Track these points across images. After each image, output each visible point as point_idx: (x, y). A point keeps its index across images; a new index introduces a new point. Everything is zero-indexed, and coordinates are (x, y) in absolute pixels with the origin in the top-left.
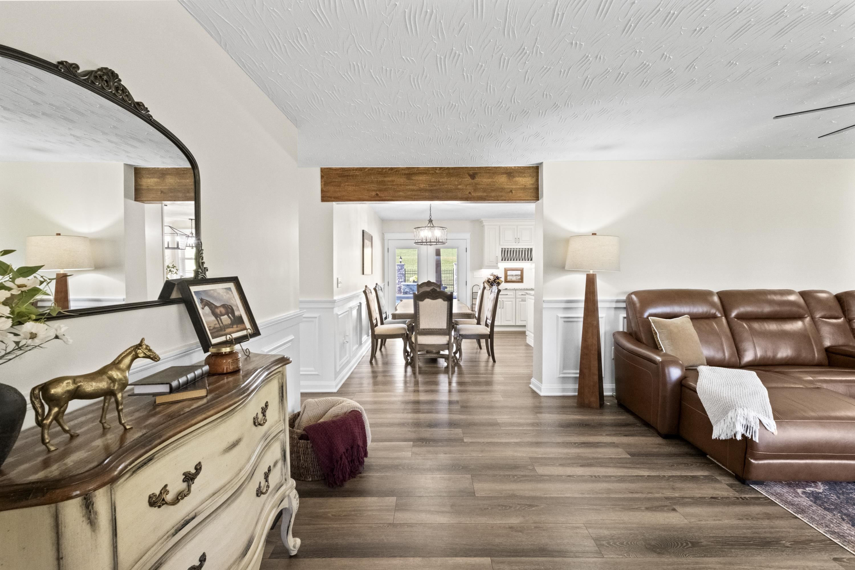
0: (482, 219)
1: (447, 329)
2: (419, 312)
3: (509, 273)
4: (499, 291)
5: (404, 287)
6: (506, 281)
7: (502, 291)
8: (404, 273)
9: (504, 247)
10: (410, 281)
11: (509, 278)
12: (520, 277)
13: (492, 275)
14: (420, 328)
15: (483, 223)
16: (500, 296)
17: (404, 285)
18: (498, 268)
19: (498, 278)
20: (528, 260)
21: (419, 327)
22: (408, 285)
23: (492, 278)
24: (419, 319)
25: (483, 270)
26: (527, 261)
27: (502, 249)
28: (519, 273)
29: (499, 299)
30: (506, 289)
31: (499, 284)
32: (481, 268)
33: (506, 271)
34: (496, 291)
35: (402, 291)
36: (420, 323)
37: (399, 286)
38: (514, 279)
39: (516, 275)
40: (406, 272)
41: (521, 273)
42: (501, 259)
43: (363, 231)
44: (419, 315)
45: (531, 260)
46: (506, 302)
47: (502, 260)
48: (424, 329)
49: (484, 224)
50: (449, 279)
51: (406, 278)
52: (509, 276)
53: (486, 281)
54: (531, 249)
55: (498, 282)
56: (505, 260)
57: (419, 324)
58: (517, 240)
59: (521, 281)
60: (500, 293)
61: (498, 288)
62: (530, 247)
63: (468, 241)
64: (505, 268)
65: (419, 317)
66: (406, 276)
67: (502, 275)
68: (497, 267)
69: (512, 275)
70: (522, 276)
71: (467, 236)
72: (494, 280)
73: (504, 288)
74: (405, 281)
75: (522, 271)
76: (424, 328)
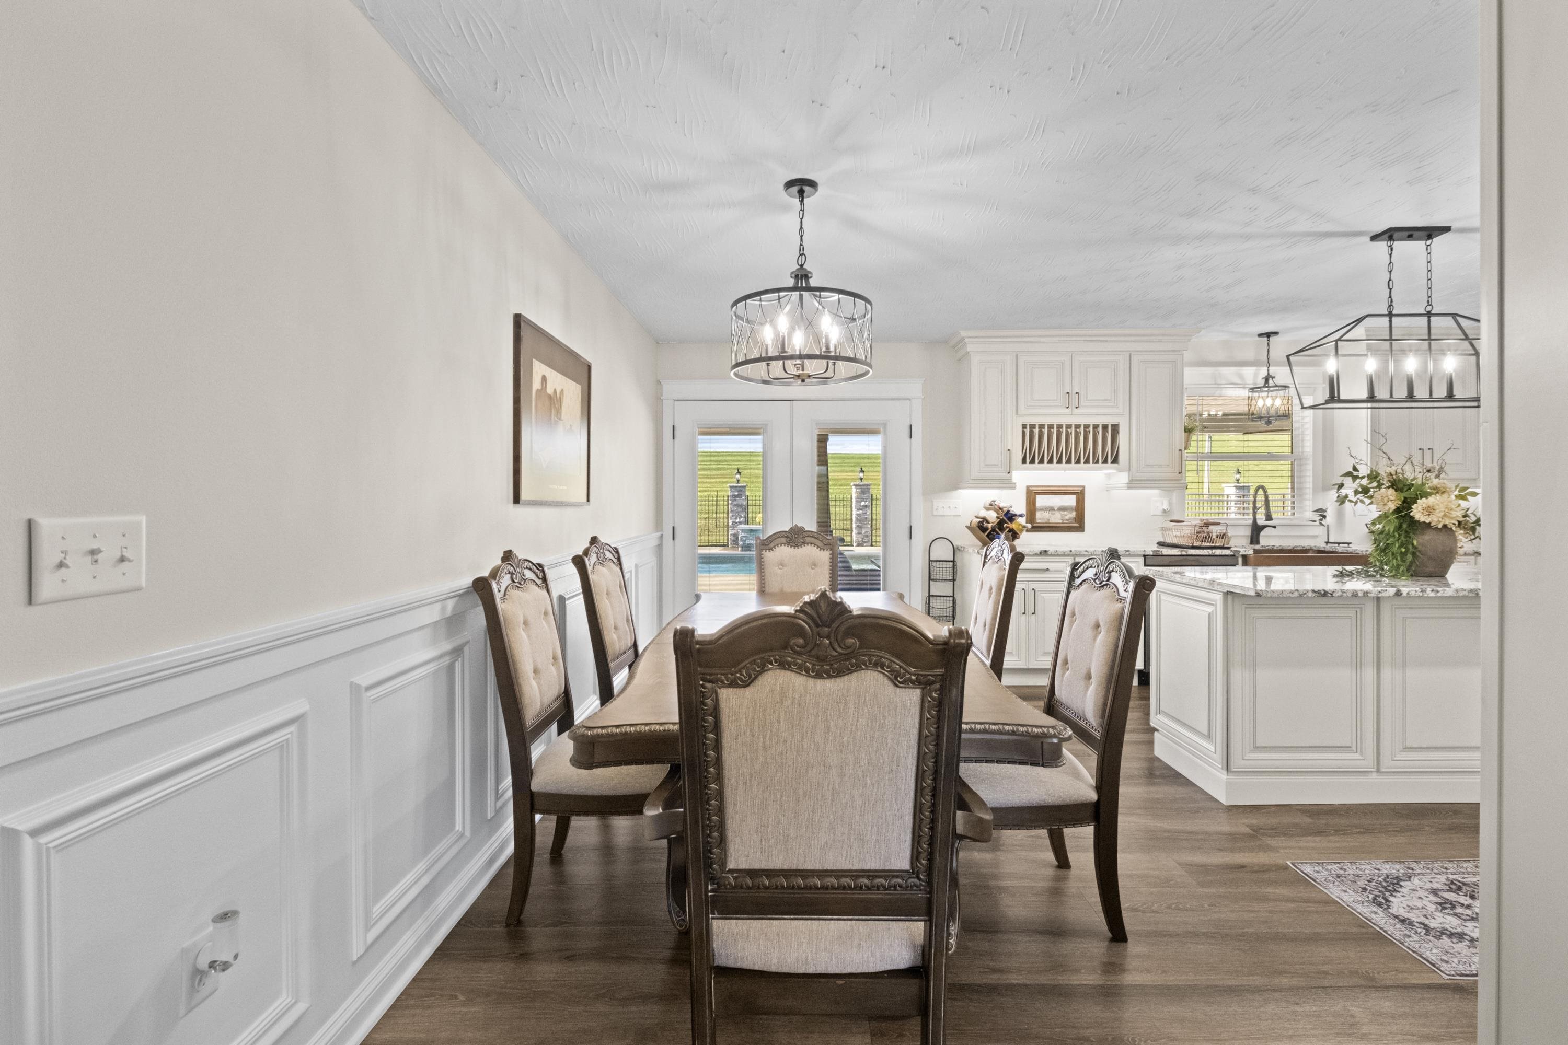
0: (963, 334)
1: (914, 872)
2: (718, 761)
3: (1041, 501)
4: (1018, 558)
5: (743, 535)
6: (1037, 528)
7: (1026, 559)
8: (745, 504)
9: (1029, 421)
10: (758, 521)
11: (1041, 517)
12: (1074, 514)
13: (991, 506)
14: (731, 865)
15: (965, 344)
16: (1020, 576)
17: (743, 531)
18: (1013, 486)
19: (1011, 517)
20: (1105, 461)
21: (723, 864)
22: (752, 531)
23: (992, 516)
24: (721, 810)
25: (960, 491)
26: (1100, 464)
27: (1024, 426)
28: (1071, 501)
29: (1018, 586)
30: (1044, 553)
31: (1014, 535)
32: (955, 485)
33: (1032, 494)
34: (1007, 557)
35: (741, 543)
36: (730, 835)
37: (733, 532)
38: (1056, 518)
39: (1062, 509)
40: (750, 503)
41: (1078, 501)
42: (1020, 457)
43: (518, 320)
44: (719, 778)
45: (1115, 461)
46: (1044, 595)
47: (1024, 461)
48: (753, 873)
49: (970, 348)
50: (841, 518)
51: (750, 515)
52: (1041, 510)
53: (975, 524)
54: (1115, 428)
55: (1012, 530)
56: (1032, 461)
57: (723, 841)
58: (1073, 399)
59: (1078, 525)
60: (1023, 566)
61: (1013, 548)
62: (1109, 421)
63: (917, 405)
64: (1028, 487)
65: (720, 795)
66: (750, 510)
67: (1019, 507)
68: (1007, 484)
69: (1051, 509)
70: (1080, 509)
71: (915, 389)
72: (1000, 525)
73: (1037, 550)
74: (747, 522)
75: (1080, 495)
76: (757, 866)
